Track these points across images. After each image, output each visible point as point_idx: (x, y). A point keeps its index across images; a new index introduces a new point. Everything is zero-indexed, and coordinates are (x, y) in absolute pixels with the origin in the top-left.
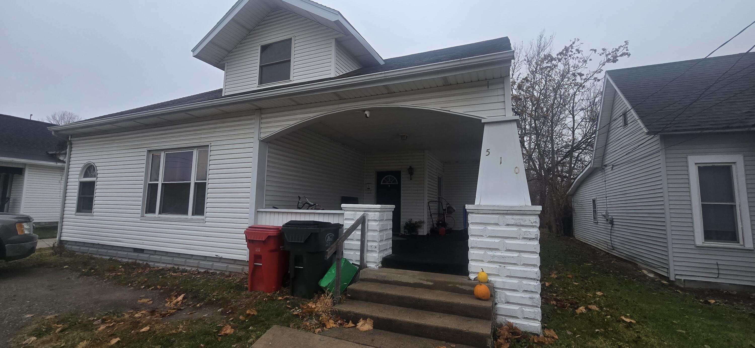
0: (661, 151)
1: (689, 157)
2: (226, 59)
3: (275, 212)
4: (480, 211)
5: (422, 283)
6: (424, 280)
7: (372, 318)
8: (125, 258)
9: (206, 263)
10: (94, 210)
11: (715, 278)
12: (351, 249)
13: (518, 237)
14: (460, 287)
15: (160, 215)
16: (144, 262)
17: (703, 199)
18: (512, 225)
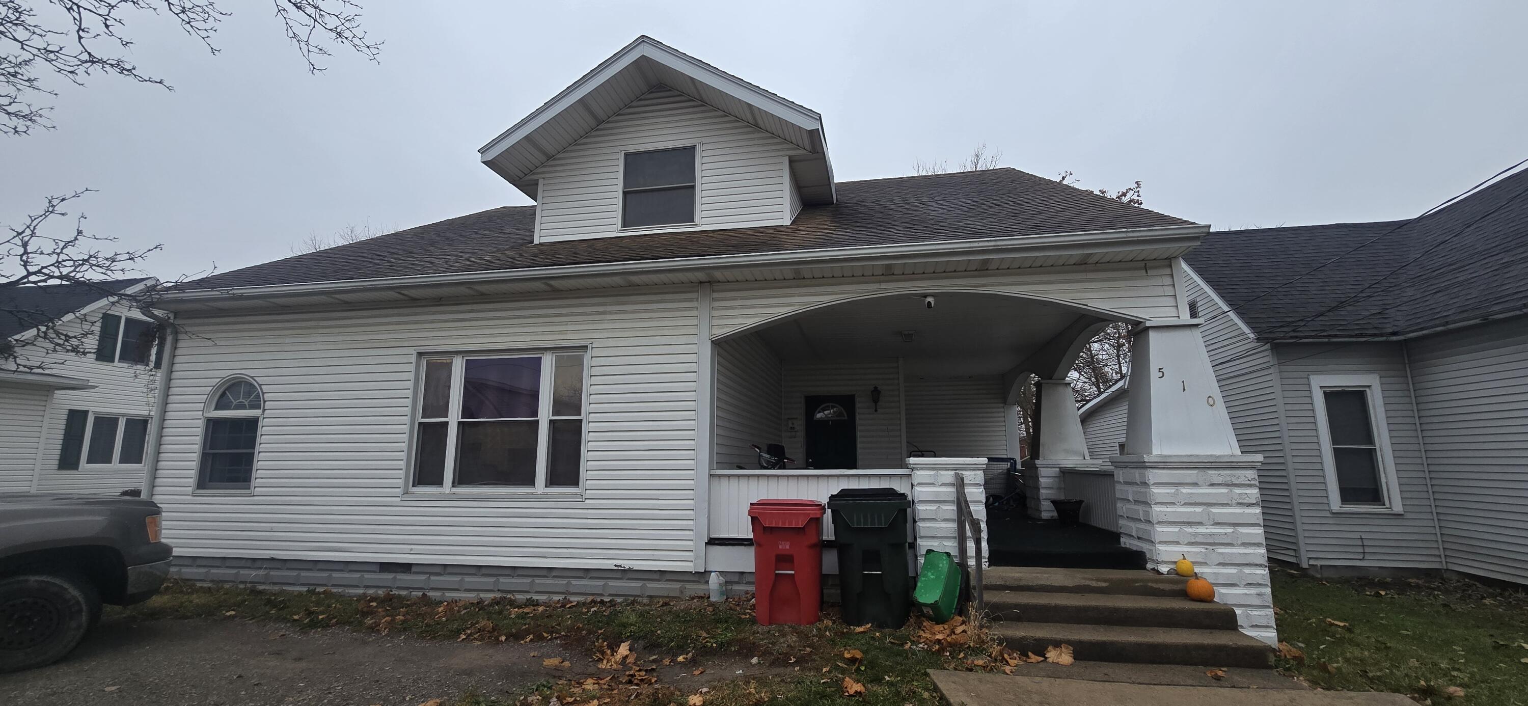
0: (1272, 368)
1: (1311, 377)
2: (539, 170)
3: (739, 476)
4: (1168, 464)
5: (1089, 586)
6: (1092, 580)
7: (1069, 642)
8: (357, 587)
9: (587, 583)
10: (253, 484)
11: (1360, 560)
12: (933, 537)
13: (1230, 502)
14: (1155, 585)
15: (454, 490)
16: (411, 592)
17: (1335, 441)
18: (1219, 485)
